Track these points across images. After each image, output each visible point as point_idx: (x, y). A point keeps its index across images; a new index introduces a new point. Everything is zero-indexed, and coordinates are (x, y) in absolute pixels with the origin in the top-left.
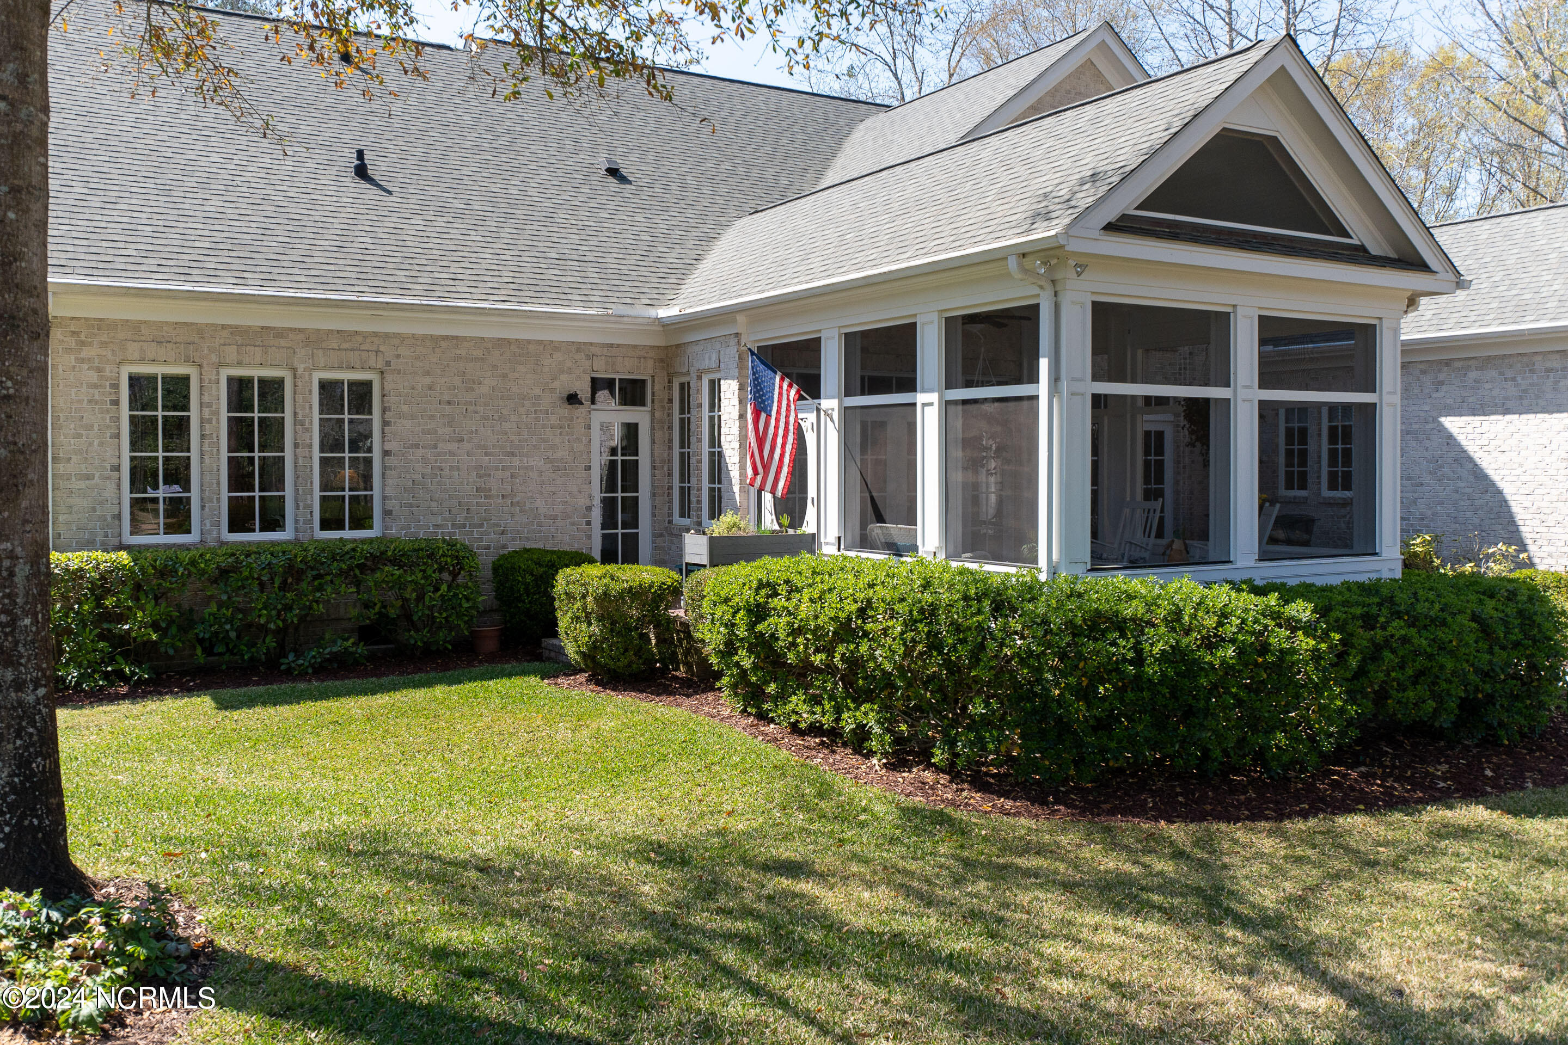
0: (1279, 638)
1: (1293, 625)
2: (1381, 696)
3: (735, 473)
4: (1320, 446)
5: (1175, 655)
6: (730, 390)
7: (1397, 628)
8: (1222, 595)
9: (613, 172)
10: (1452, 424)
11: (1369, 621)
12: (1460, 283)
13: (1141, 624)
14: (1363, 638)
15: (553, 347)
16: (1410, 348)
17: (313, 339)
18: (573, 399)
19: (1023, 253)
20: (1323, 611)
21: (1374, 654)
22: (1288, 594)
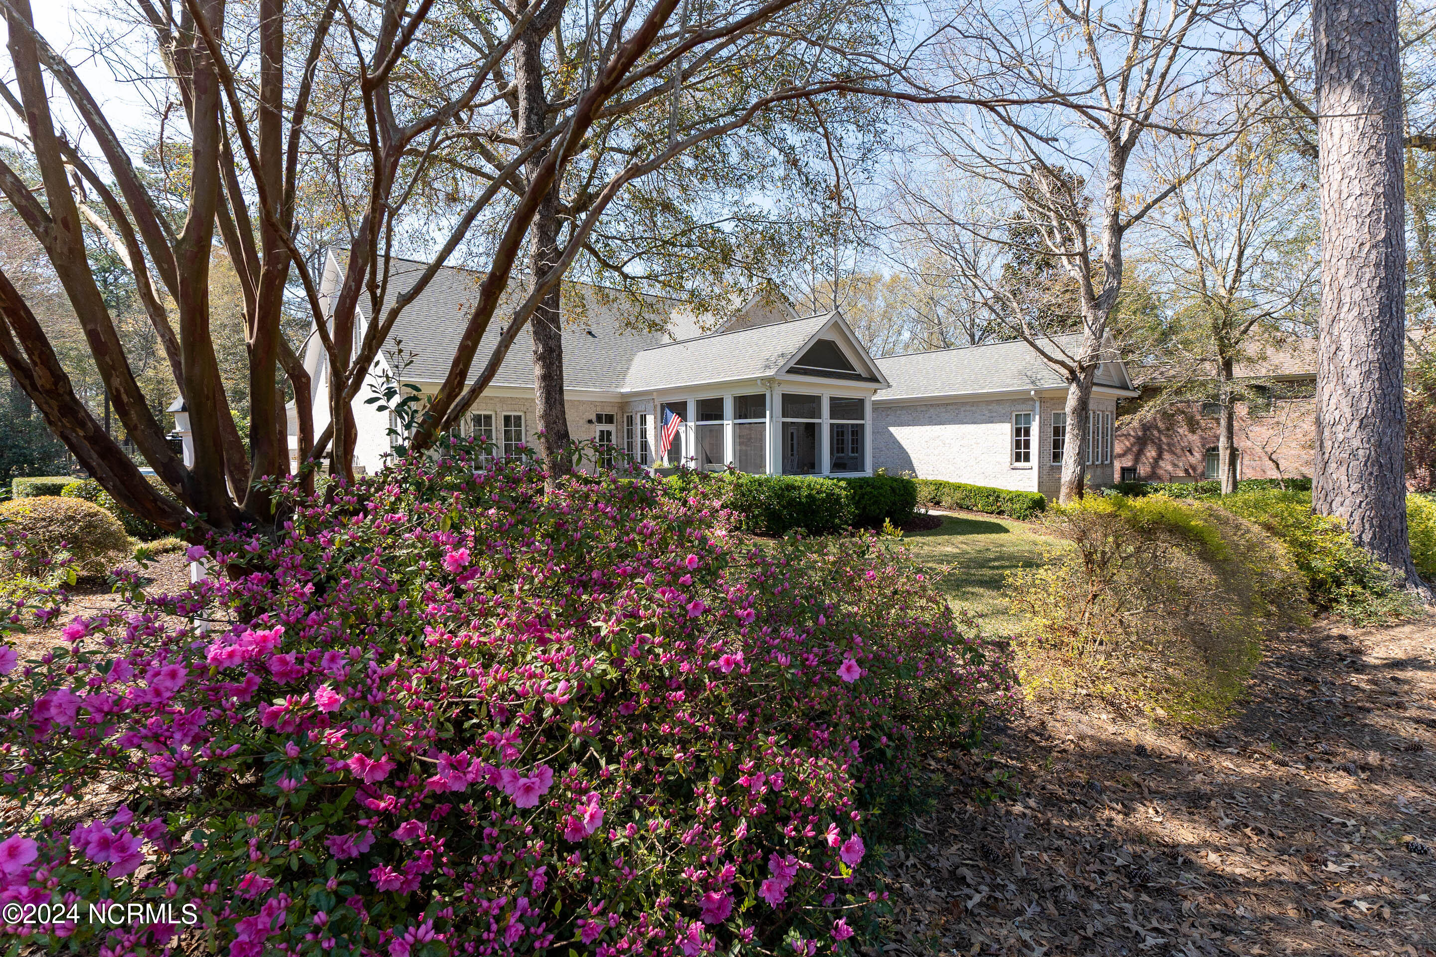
0: (837, 491)
1: (840, 487)
2: (864, 508)
3: (653, 448)
4: (849, 437)
5: (809, 496)
6: (650, 419)
7: (869, 489)
8: (821, 480)
9: (590, 333)
10: (892, 429)
11: (861, 487)
12: (889, 386)
13: (799, 488)
14: (859, 492)
15: (583, 402)
16: (875, 403)
17: (503, 400)
18: (590, 422)
19: (763, 379)
20: (849, 484)
21: (862, 496)
22: (839, 480)
